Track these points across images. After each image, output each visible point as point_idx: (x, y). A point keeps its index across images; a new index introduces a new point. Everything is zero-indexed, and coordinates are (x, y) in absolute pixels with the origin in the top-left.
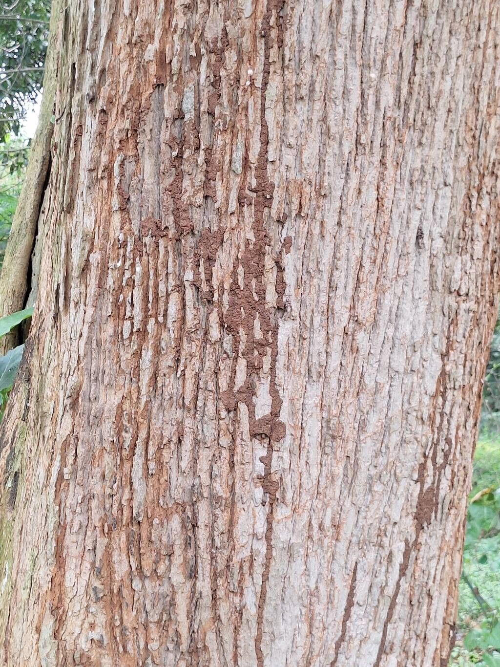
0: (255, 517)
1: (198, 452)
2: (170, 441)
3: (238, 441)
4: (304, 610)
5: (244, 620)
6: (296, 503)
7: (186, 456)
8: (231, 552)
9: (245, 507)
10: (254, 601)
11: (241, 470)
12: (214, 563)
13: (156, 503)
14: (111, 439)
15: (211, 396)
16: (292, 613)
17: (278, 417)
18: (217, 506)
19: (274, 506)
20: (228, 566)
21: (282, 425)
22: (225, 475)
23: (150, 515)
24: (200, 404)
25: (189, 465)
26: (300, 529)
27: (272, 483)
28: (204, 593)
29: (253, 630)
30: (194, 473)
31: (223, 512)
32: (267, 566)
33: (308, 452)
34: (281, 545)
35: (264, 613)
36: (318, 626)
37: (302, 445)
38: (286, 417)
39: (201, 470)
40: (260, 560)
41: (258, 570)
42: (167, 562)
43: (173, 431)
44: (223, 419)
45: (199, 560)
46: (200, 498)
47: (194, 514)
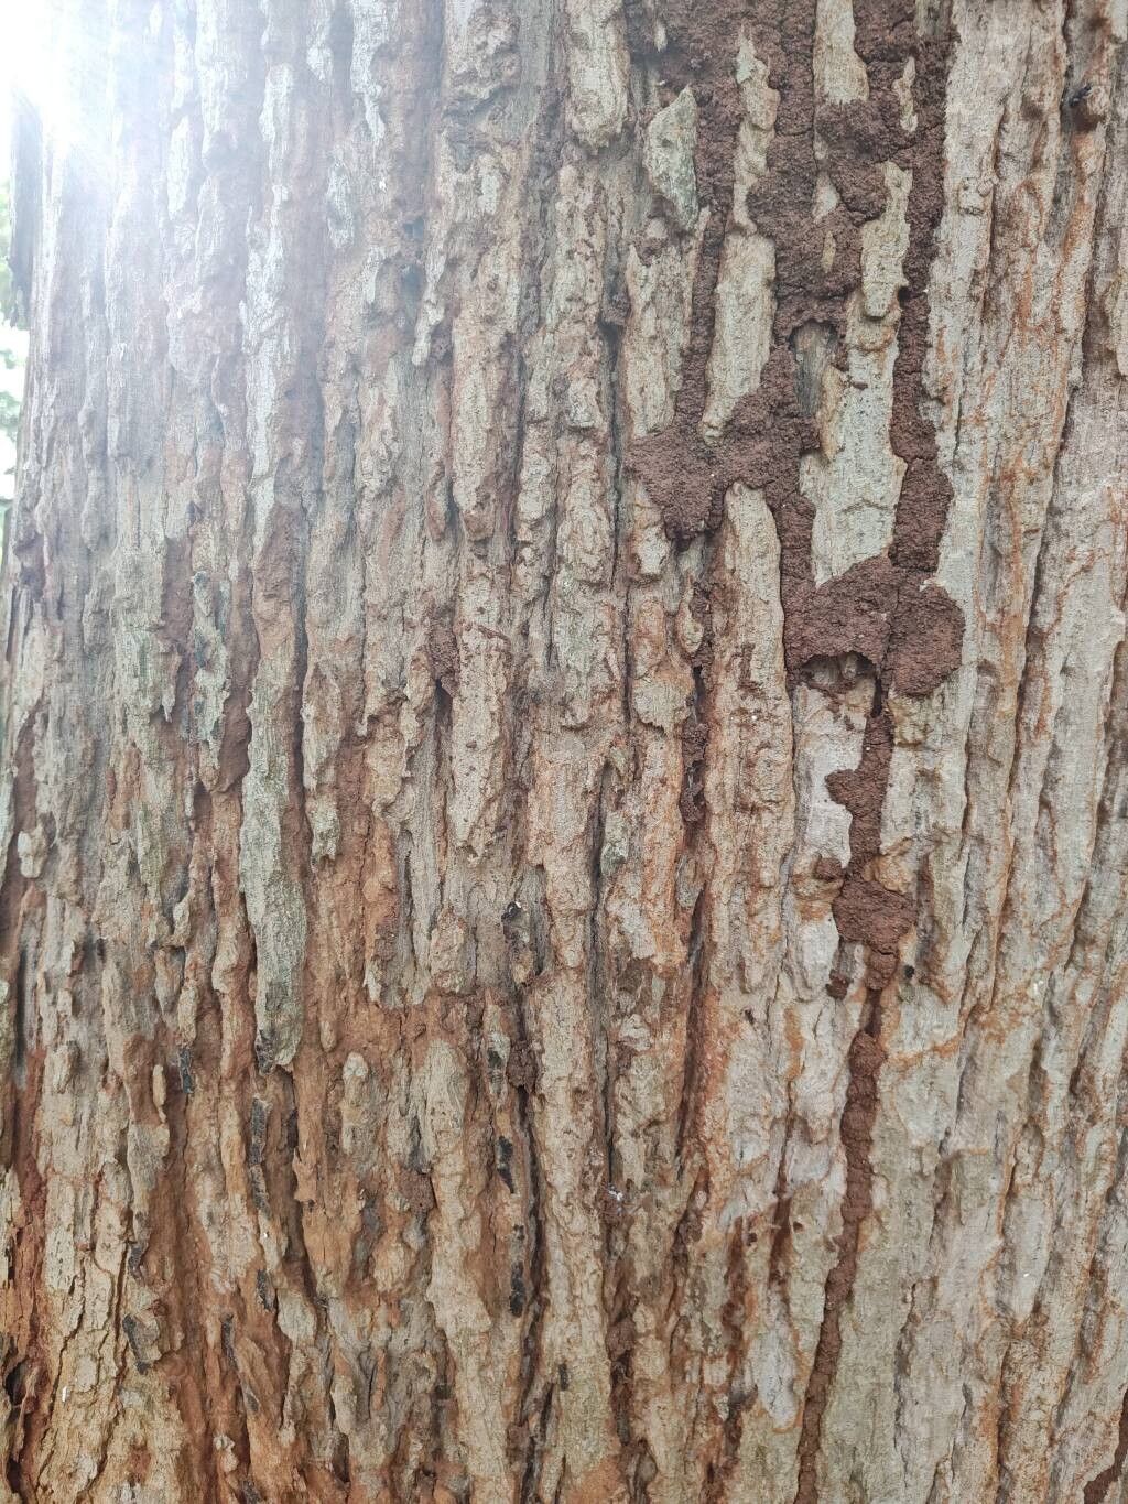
0: (796, 1044)
1: (530, 752)
2: (395, 702)
3: (727, 695)
4: (980, 1392)
5: (746, 1450)
6: (985, 985)
7: (474, 773)
8: (692, 1197)
9: (757, 1004)
10: (787, 1374)
11: (741, 839)
12: (619, 1246)
13: (352, 985)
14: (147, 703)
15: (585, 464)
16: (934, 1408)
17: (931, 570)
18: (627, 1001)
19: (888, 998)
20: (678, 1258)
21: (945, 608)
22: (664, 857)
23: (328, 1038)
24: (531, 506)
25: (492, 815)
26: (994, 1096)
27: (883, 896)
28: (580, 1372)
29: (780, 1481)
30: (518, 853)
31: (654, 1030)
32: (848, 1249)
33: (1055, 753)
34: (912, 1163)
35: (828, 1421)
36: (1030, 1444)
37: (1031, 718)
38: (969, 571)
39: (547, 839)
40: (815, 1228)
41: (810, 1266)
42: (414, 1237)
43: (411, 652)
44: (653, 580)
45: (552, 1236)
46: (548, 969)
47: (522, 1038)
